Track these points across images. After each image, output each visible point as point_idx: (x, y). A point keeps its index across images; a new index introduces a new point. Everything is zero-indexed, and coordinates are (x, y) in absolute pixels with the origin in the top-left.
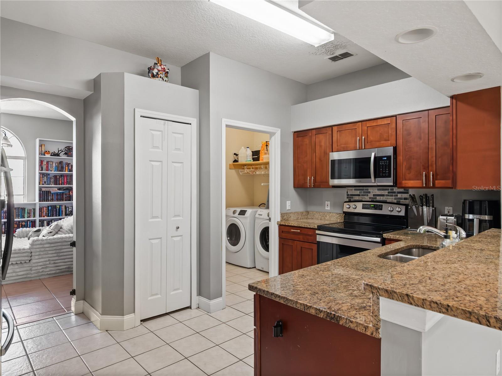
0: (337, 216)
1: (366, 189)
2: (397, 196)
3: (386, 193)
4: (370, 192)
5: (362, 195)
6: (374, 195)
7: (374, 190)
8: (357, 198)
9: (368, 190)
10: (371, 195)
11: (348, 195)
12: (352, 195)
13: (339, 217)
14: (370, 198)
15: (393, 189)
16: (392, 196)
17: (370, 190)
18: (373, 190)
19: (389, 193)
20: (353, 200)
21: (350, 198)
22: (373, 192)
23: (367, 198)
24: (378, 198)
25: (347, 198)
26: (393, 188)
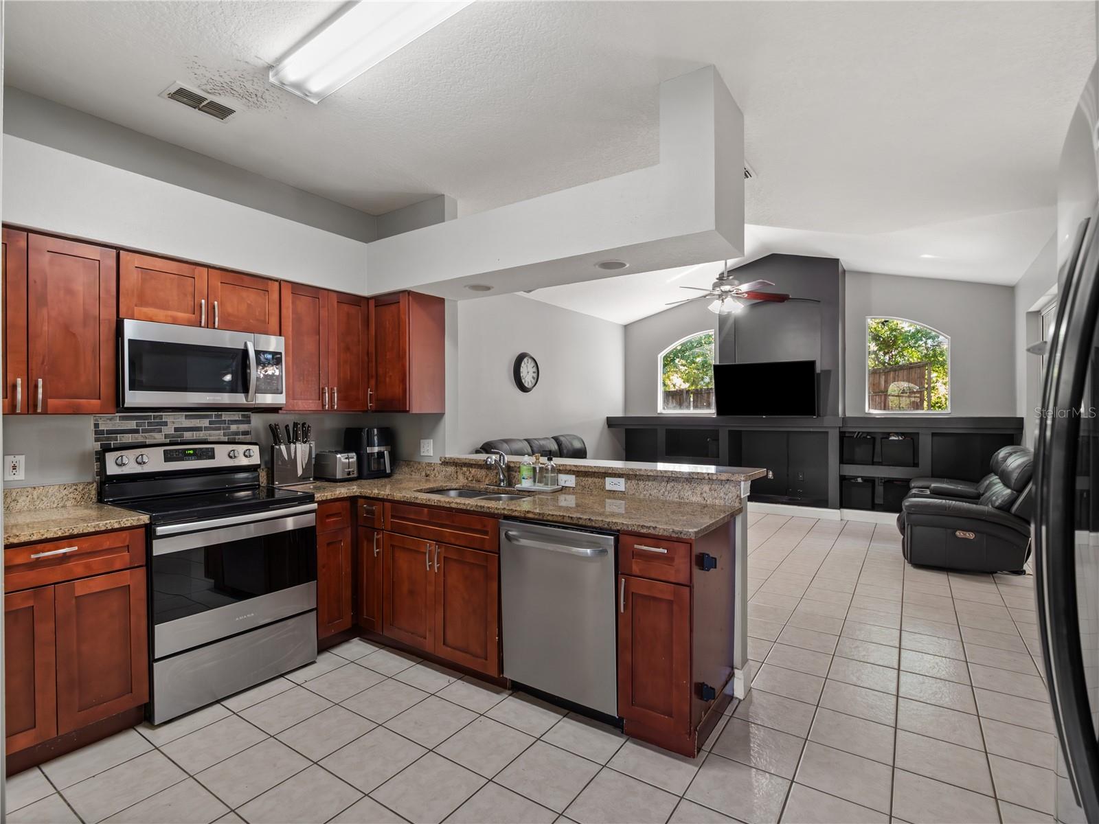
0: (65, 492)
1: (155, 417)
2: (229, 428)
3: (205, 423)
4: (167, 422)
5: (145, 431)
6: (176, 429)
7: (179, 418)
8: (128, 439)
9: (162, 419)
10: (169, 430)
11: (98, 432)
12: (110, 432)
13: (72, 495)
14: (166, 436)
15: (221, 415)
16: (219, 429)
17: (167, 417)
18: (174, 419)
19: (211, 423)
20: (118, 446)
21: (108, 439)
22: (173, 423)
23: (159, 438)
24: (188, 436)
25: (97, 440)
26: (220, 413)
